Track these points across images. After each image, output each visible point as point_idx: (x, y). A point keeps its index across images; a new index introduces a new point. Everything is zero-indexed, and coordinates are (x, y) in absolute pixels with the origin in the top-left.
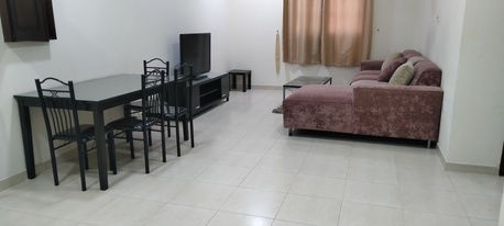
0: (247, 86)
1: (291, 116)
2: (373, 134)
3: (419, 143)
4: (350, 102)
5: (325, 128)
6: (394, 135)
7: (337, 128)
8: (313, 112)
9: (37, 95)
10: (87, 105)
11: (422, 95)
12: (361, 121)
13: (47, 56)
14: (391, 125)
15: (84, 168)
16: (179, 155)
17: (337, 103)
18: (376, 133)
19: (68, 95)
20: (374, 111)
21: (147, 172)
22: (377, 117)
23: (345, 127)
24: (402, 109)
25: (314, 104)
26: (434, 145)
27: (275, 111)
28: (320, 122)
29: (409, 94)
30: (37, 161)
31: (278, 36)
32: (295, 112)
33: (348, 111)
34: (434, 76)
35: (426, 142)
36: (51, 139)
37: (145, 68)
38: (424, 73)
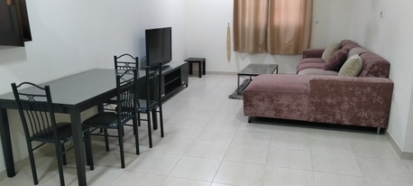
0: (202, 72)
1: (251, 106)
2: (328, 122)
3: (370, 130)
4: (306, 93)
5: (283, 117)
6: (347, 123)
7: (294, 117)
8: (272, 102)
9: (14, 99)
10: (64, 108)
11: (374, 86)
12: (317, 110)
13: (24, 57)
14: (344, 114)
15: (61, 164)
16: (151, 146)
17: (294, 93)
18: (330, 121)
19: (45, 99)
20: (329, 101)
21: (123, 166)
22: (331, 106)
23: (301, 115)
24: (355, 99)
25: (272, 94)
26: (383, 131)
27: (231, 97)
28: (278, 111)
29: (363, 85)
30: (16, 159)
31: (229, 28)
32: (255, 101)
33: (305, 101)
34: (383, 68)
35: (377, 128)
36: (29, 140)
37: (116, 62)
38: (374, 65)
